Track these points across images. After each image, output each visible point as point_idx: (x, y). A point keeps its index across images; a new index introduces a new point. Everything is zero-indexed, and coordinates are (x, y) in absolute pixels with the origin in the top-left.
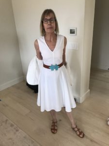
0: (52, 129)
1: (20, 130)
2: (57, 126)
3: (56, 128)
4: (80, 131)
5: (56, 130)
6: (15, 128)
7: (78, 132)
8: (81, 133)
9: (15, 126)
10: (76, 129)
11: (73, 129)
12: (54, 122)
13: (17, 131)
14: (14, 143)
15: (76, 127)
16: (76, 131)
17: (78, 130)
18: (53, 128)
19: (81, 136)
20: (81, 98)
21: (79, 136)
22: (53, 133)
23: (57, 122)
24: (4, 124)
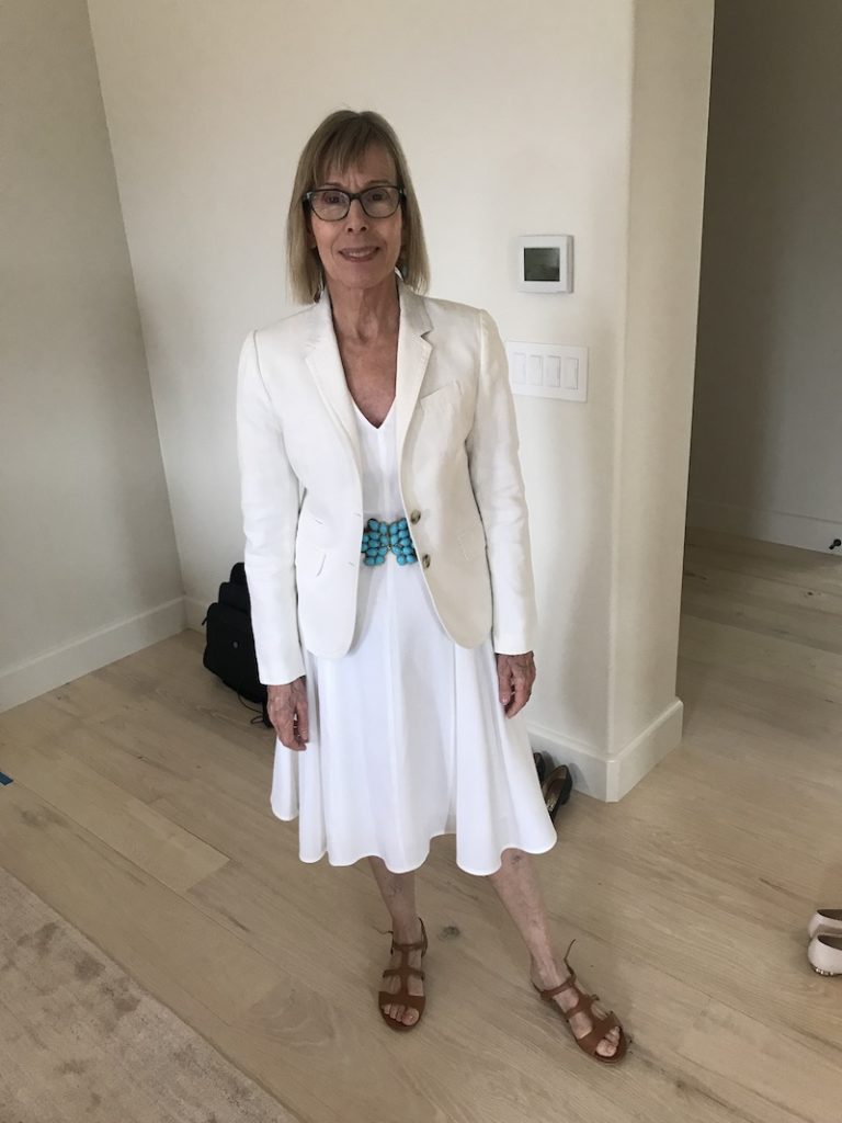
0: (384, 999)
1: (148, 1006)
2: (421, 975)
3: (416, 988)
4: (598, 1011)
5: (419, 1004)
6: (107, 990)
7: (580, 1017)
8: (602, 1027)
9: (111, 971)
10: (568, 999)
11: (547, 996)
12: (399, 948)
13: (125, 1006)
14: (96, 1099)
15: (570, 982)
16: (566, 1016)
17: (586, 1003)
18: (394, 986)
19: (604, 1049)
20: (613, 764)
21: (587, 1046)
22: (397, 1025)
23: (422, 945)
24: (27, 955)
